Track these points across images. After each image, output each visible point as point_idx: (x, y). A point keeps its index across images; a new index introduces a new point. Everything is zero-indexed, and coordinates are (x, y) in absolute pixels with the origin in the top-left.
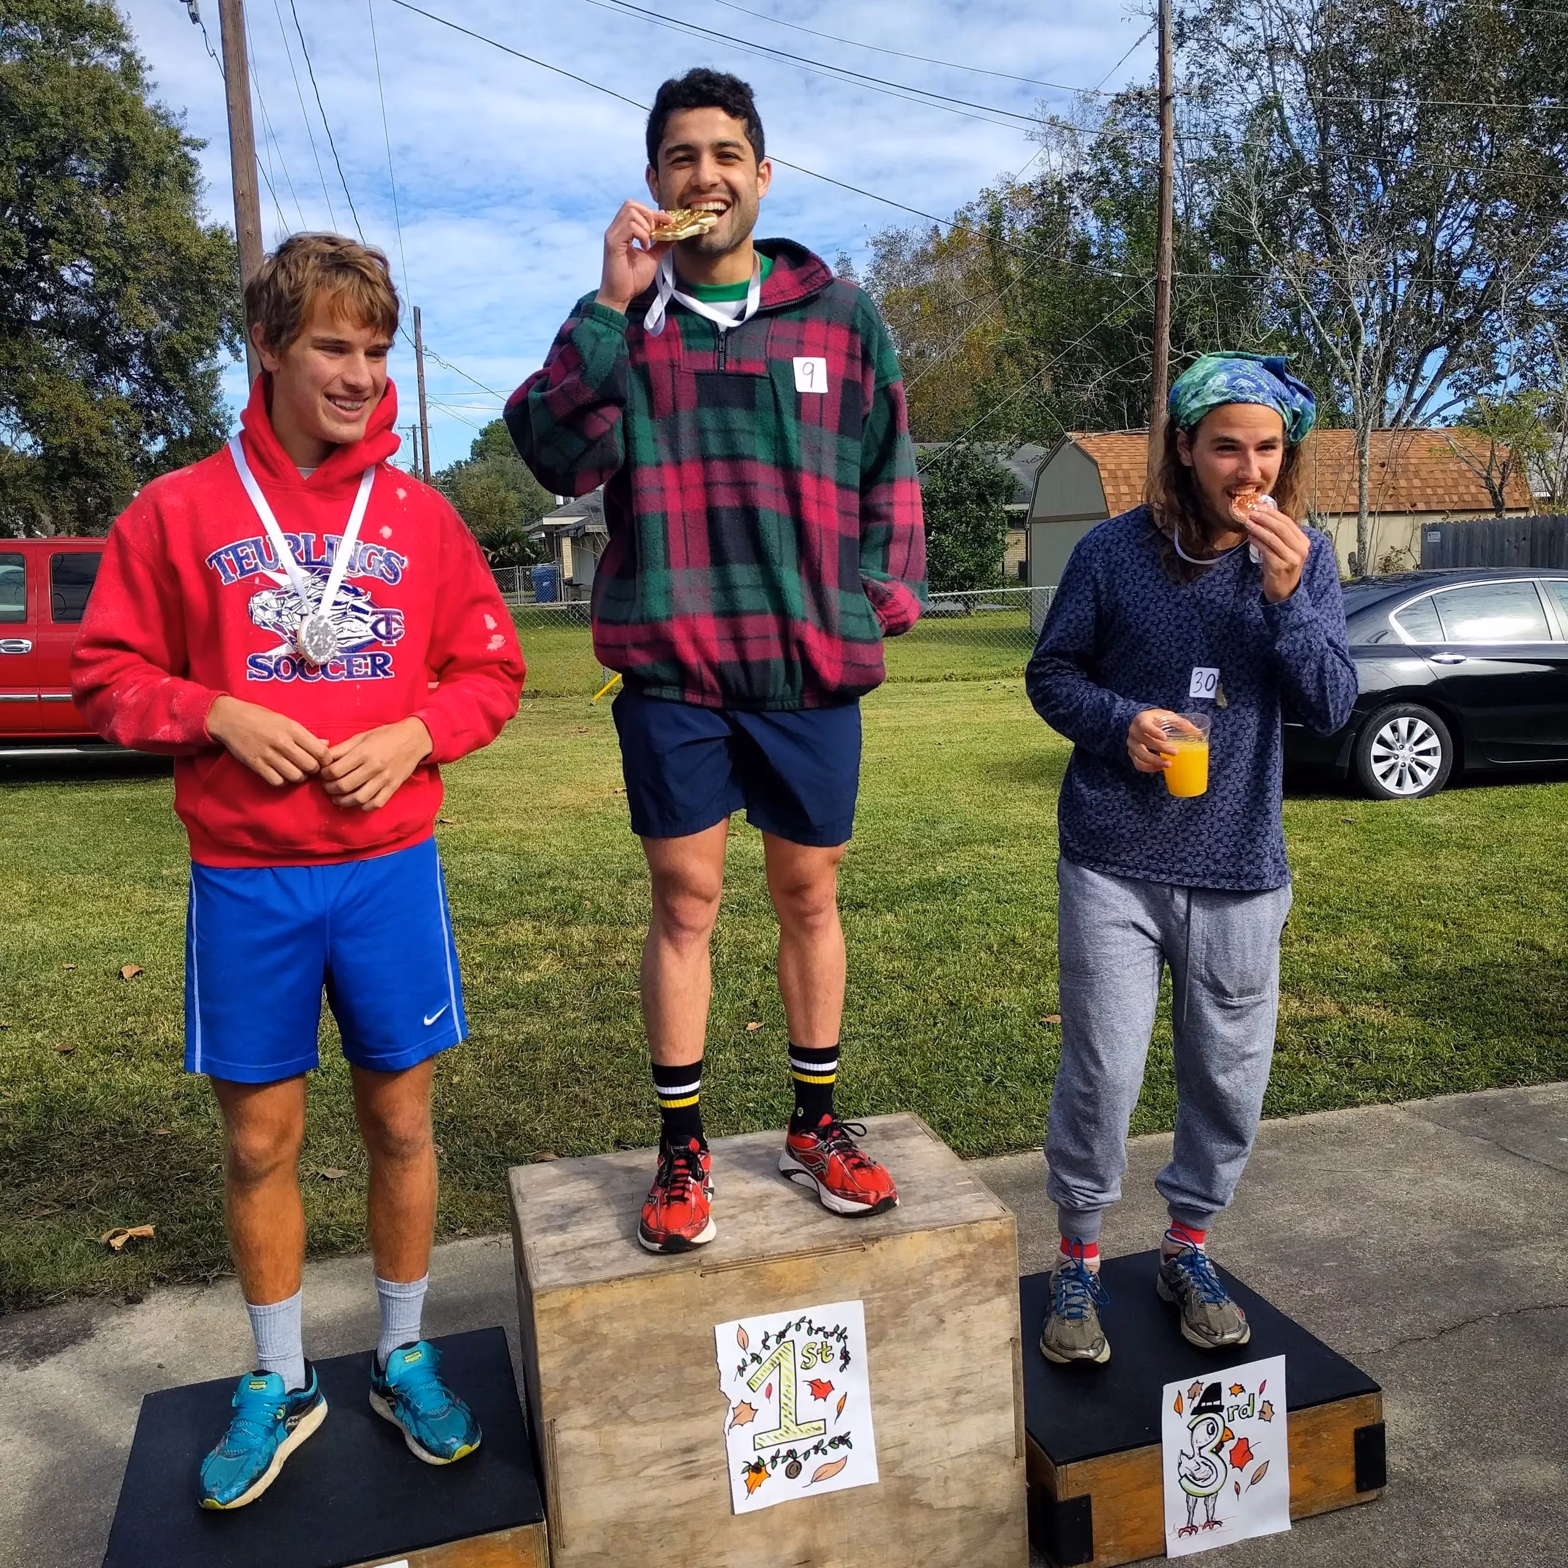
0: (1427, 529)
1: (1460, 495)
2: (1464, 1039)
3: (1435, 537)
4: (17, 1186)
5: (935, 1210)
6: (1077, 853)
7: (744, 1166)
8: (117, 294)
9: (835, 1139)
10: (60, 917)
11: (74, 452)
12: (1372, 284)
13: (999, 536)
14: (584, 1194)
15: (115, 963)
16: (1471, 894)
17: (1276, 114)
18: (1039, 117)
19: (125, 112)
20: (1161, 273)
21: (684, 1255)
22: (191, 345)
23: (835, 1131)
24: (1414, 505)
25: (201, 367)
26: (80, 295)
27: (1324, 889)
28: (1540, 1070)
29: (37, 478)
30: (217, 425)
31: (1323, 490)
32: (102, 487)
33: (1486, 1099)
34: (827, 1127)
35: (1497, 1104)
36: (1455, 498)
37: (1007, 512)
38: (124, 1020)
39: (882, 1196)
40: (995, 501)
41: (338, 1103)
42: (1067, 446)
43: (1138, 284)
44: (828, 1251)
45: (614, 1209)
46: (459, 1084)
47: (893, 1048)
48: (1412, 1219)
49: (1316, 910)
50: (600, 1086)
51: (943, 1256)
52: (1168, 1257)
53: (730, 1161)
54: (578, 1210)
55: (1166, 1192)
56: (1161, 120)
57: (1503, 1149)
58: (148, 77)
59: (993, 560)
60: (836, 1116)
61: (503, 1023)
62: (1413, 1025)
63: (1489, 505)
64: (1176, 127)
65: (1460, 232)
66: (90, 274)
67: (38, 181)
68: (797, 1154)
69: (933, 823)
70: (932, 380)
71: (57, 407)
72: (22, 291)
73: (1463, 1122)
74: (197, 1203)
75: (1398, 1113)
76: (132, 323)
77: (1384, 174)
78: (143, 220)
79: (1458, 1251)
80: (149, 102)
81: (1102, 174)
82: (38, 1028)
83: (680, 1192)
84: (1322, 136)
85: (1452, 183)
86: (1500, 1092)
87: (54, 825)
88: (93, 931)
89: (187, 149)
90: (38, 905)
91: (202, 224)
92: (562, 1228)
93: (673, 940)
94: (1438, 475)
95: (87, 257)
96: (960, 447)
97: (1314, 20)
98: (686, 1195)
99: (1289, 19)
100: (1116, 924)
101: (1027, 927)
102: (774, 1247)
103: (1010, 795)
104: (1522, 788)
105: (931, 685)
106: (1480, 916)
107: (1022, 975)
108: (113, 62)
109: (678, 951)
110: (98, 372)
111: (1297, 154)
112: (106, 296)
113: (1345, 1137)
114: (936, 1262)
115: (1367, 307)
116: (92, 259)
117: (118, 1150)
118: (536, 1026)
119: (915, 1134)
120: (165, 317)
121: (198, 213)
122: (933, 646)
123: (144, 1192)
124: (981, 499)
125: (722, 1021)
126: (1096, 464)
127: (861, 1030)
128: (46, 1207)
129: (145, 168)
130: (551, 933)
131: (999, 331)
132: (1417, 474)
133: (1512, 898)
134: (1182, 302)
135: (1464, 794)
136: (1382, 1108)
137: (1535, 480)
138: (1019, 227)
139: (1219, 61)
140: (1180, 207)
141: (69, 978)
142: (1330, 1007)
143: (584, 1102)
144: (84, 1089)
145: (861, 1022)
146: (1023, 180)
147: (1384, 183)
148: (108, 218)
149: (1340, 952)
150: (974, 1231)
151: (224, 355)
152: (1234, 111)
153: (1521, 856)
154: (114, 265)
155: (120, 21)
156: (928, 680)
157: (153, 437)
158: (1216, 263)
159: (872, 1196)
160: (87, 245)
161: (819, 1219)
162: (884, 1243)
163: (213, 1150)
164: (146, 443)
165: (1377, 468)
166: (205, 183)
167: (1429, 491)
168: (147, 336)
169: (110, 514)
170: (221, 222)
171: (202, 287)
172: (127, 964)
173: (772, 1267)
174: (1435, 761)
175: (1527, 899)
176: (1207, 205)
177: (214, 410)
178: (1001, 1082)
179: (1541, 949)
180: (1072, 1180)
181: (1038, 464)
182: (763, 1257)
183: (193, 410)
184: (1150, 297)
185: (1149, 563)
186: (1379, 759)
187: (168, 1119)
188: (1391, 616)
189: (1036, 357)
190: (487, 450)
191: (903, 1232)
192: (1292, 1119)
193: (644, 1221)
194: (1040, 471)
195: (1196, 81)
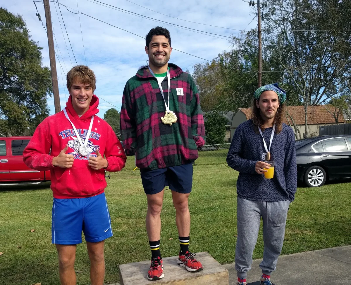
0: (320, 128)
1: (328, 120)
2: (328, 237)
3: (322, 129)
4: (11, 276)
5: (211, 270)
6: (241, 195)
7: (170, 263)
8: (23, 83)
9: (189, 256)
10: (16, 219)
11: (15, 118)
12: (307, 73)
13: (224, 132)
14: (135, 270)
15: (29, 229)
16: (330, 207)
17: (285, 35)
18: (231, 37)
19: (24, 42)
20: (260, 71)
21: (157, 281)
22: (41, 94)
23: (189, 254)
24: (318, 122)
25: (43, 98)
26: (15, 83)
27: (297, 207)
28: (345, 243)
29: (6, 125)
30: (47, 112)
31: (297, 120)
32: (21, 126)
33: (333, 249)
34: (187, 254)
35: (335, 250)
36: (327, 120)
37: (225, 127)
38: (32, 241)
39: (200, 268)
40: (223, 124)
41: (80, 257)
42: (239, 111)
43: (254, 74)
44: (188, 279)
45: (142, 272)
46: (106, 252)
47: (201, 243)
48: (316, 274)
49: (295, 211)
50: (137, 252)
51: (213, 280)
52: (262, 281)
53: (167, 262)
54: (134, 273)
55: (261, 268)
56: (259, 36)
57: (336, 260)
58: (29, 34)
59: (223, 138)
60: (189, 252)
61: (115, 240)
62: (317, 235)
63: (335, 122)
64: (262, 38)
65: (327, 60)
66: (17, 78)
67: (5, 57)
68: (181, 260)
69: (210, 195)
70: (208, 97)
71: (11, 108)
72: (2, 83)
73: (327, 254)
74: (50, 278)
75: (313, 253)
76: (27, 89)
77: (310, 48)
78: (29, 66)
79: (325, 281)
80: (30, 39)
81: (246, 50)
82: (13, 243)
83: (156, 268)
84: (295, 39)
85: (325, 49)
86: (336, 248)
87: (14, 200)
88: (24, 222)
89: (38, 50)
90: (11, 217)
91: (42, 67)
92: (131, 276)
93: (153, 215)
94: (323, 115)
95: (16, 74)
96: (215, 112)
97: (293, 13)
98: (158, 268)
99: (287, 13)
100: (250, 210)
101: (231, 216)
102: (177, 279)
103: (227, 189)
104: (342, 184)
105: (209, 166)
106: (332, 211)
107: (230, 227)
108: (21, 31)
109: (154, 217)
110: (20, 100)
111: (290, 43)
112: (21, 83)
113: (301, 258)
114: (211, 281)
115: (306, 78)
116: (18, 75)
117: (32, 268)
118: (123, 240)
119: (206, 256)
120: (34, 87)
121: (41, 64)
122: (210, 157)
123: (38, 276)
124: (220, 124)
125: (164, 238)
126: (245, 115)
127: (195, 239)
128: (17, 280)
129: (29, 54)
130: (126, 221)
131: (223, 86)
132: (318, 115)
133: (339, 207)
134: (264, 78)
135: (329, 186)
136: (310, 252)
137: (345, 116)
138: (227, 62)
139: (271, 23)
140: (264, 57)
141: (19, 232)
142: (298, 231)
143: (134, 256)
144: (24, 255)
145: (195, 237)
146: (227, 52)
147: (310, 50)
148: (21, 66)
149: (301, 220)
150: (220, 274)
151: (48, 96)
152: (275, 35)
153: (341, 198)
154: (23, 76)
155: (23, 21)
156: (208, 165)
157: (33, 115)
158: (272, 69)
159: (197, 268)
160: (16, 72)
161: (186, 273)
162: (200, 277)
163: (53, 267)
164: (31, 116)
165: (309, 114)
166: (42, 57)
167: (321, 119)
168: (31, 92)
169: (23, 132)
170: (46, 66)
171: (43, 81)
172: (32, 229)
173: (176, 283)
174: (322, 178)
175: (342, 207)
176: (269, 56)
177: (46, 108)
178: (226, 249)
179: (345, 218)
180: (241, 266)
181: (232, 116)
182: (174, 281)
183: (41, 108)
184: (257, 77)
185: (252, 131)
186: (309, 178)
187: (43, 261)
188: (312, 146)
189: (231, 92)
190: (107, 116)
191: (204, 275)
192: (290, 255)
193: (149, 274)
194: (233, 117)
195: (267, 28)
